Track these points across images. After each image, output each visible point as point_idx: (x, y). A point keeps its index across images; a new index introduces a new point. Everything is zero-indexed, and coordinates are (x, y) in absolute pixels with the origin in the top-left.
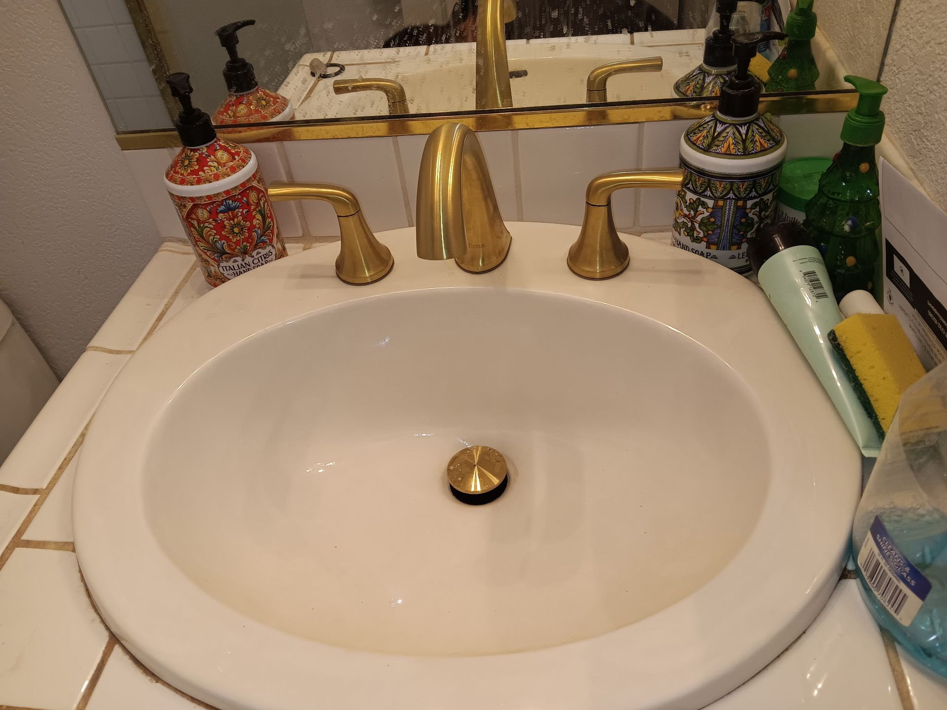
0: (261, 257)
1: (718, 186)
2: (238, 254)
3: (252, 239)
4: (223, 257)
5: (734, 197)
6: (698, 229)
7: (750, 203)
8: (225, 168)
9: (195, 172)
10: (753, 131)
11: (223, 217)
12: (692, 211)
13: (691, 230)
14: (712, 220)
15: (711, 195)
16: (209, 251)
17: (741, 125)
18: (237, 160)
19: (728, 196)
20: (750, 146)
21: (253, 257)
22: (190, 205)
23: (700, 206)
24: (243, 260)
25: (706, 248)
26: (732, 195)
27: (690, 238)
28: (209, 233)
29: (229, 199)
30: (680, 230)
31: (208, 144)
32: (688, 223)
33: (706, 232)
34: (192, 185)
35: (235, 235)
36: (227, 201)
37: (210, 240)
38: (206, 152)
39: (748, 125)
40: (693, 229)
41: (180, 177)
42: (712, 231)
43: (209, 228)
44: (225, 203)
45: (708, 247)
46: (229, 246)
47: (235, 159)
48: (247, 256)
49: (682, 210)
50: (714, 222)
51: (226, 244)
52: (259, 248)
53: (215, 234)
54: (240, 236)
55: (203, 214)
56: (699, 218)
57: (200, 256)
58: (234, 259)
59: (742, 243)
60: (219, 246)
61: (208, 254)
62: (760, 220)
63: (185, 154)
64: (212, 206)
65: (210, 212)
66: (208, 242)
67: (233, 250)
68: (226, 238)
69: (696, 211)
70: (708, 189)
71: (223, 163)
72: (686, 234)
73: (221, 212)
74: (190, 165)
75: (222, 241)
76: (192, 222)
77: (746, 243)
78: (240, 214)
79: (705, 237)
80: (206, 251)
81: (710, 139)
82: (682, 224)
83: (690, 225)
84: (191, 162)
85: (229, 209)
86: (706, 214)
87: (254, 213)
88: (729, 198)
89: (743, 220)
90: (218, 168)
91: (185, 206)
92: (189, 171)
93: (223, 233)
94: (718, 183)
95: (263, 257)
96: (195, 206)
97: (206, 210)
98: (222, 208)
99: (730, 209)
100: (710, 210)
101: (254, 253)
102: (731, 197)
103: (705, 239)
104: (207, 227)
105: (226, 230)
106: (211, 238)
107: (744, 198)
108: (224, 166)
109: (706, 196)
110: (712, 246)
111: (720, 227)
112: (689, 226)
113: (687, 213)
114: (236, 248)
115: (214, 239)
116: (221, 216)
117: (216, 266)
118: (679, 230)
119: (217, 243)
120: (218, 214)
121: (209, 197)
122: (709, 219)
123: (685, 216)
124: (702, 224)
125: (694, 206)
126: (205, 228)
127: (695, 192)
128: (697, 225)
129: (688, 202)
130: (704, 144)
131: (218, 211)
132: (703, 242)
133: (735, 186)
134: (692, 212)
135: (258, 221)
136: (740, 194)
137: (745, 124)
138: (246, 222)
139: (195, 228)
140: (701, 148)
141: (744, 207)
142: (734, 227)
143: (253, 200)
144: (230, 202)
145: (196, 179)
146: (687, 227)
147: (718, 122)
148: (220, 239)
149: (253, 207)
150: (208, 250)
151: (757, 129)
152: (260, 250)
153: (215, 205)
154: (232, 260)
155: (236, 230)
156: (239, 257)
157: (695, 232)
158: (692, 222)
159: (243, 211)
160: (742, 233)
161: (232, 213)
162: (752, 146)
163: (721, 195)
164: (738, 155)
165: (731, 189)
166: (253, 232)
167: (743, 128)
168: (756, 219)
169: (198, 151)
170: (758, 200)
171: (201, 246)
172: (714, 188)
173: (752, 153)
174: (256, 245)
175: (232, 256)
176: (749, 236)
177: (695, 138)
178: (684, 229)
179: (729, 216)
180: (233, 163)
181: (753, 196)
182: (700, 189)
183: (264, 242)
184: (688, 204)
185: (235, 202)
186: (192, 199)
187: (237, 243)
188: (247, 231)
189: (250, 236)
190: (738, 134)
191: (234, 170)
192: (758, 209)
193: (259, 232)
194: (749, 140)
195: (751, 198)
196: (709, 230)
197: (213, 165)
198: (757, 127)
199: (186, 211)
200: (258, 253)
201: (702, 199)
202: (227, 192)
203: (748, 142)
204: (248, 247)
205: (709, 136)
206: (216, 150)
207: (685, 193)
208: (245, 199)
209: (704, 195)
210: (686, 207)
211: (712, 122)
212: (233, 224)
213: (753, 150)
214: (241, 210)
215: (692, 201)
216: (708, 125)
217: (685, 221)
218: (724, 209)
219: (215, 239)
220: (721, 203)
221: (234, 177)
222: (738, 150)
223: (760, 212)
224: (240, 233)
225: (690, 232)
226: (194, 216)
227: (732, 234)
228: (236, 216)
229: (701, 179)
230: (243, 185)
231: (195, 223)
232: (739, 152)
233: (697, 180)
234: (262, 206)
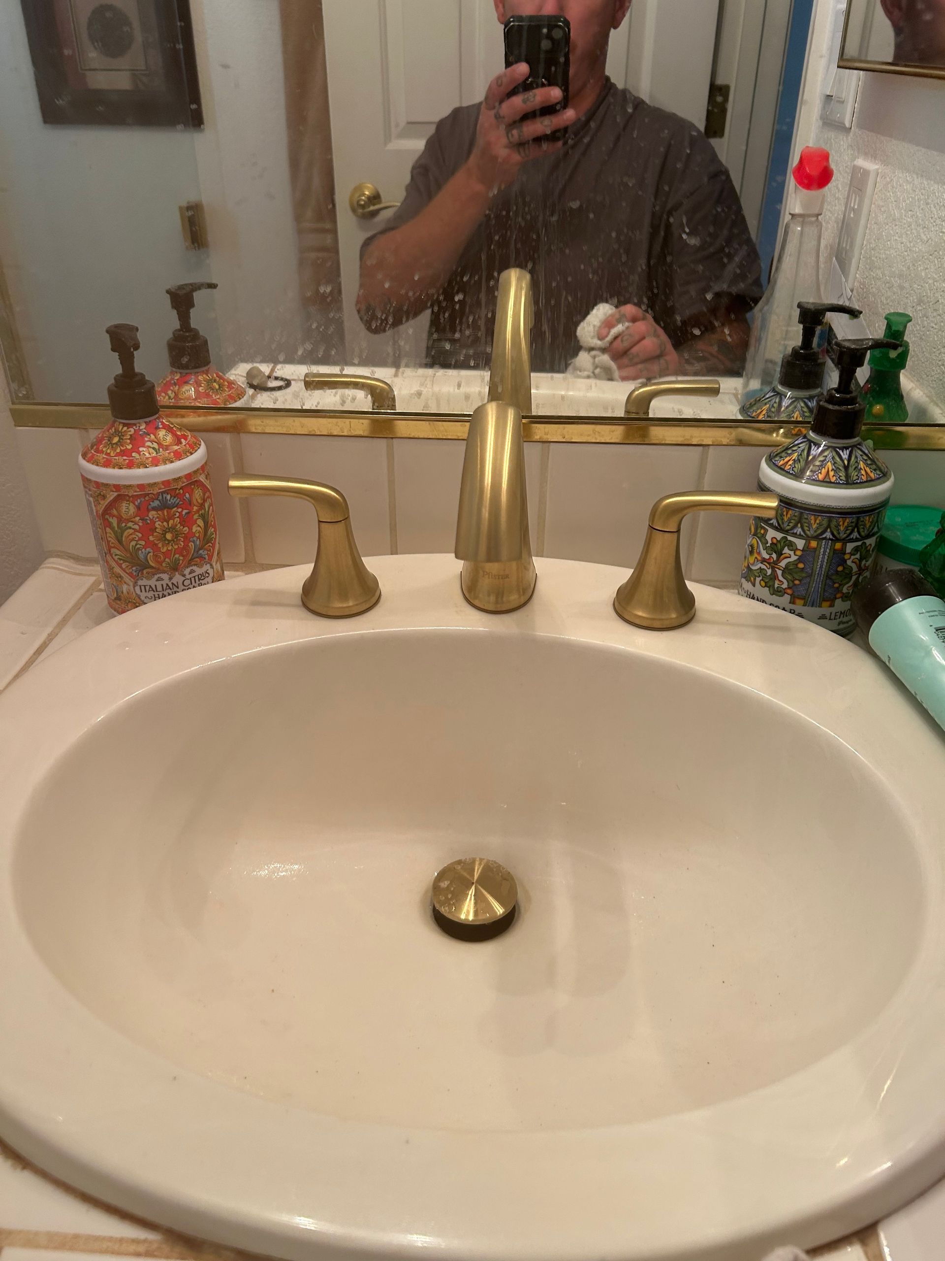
0: (194, 577)
1: (812, 522)
2: (165, 569)
3: (188, 552)
4: (145, 572)
5: (831, 537)
6: (781, 578)
7: (850, 547)
8: (168, 452)
9: (123, 453)
10: (856, 457)
11: (156, 516)
12: (774, 553)
13: (771, 579)
14: (801, 566)
15: (802, 533)
16: (127, 562)
17: (842, 449)
18: (184, 444)
19: (824, 536)
20: (854, 474)
21: (184, 576)
22: (112, 496)
23: (786, 548)
24: (170, 579)
25: (790, 603)
26: (829, 534)
27: (769, 590)
28: (131, 537)
29: (166, 492)
30: (755, 579)
31: (147, 420)
32: (768, 570)
33: (791, 580)
34: (121, 468)
35: (167, 542)
36: (164, 495)
37: (131, 547)
38: (145, 429)
39: (850, 449)
40: (774, 577)
41: (104, 458)
42: (800, 581)
43: (133, 529)
44: (160, 497)
45: (792, 602)
46: (156, 556)
47: (181, 443)
48: (177, 573)
49: (759, 553)
50: (803, 568)
51: (152, 554)
52: (195, 565)
53: (140, 539)
54: (172, 545)
55: (128, 509)
56: (783, 564)
57: (111, 569)
58: (158, 576)
59: (836, 598)
60: (141, 555)
61: (124, 566)
62: (859, 571)
63: (115, 429)
64: (143, 500)
65: (138, 508)
66: (127, 550)
67: (161, 563)
68: (154, 546)
69: (780, 554)
70: (799, 525)
71: (166, 445)
72: (763, 584)
73: (154, 509)
74: (120, 443)
75: (148, 550)
76: (111, 520)
77: (840, 599)
78: (178, 514)
79: (789, 588)
80: (122, 562)
81: (803, 463)
82: (759, 571)
83: (769, 572)
84: (122, 439)
85: (164, 506)
86: (794, 558)
87: (196, 517)
88: (825, 538)
89: (840, 569)
90: (159, 450)
91: (104, 497)
92: (118, 450)
93: (151, 538)
94: (813, 517)
95: (197, 578)
96: (119, 498)
97: (134, 504)
98: (156, 503)
99: (825, 552)
100: (799, 553)
101: (187, 571)
102: (828, 537)
103: (789, 591)
104: (130, 528)
105: (155, 534)
106: (133, 543)
107: (844, 539)
108: (167, 449)
109: (795, 535)
110: (798, 601)
111: (810, 576)
112: (768, 574)
113: (767, 557)
114: (164, 561)
115: (136, 545)
116: (152, 514)
117: (131, 584)
118: (752, 579)
119: (140, 552)
120: (148, 511)
121: (141, 487)
122: (797, 565)
123: (764, 561)
124: (786, 570)
125: (776, 548)
126: (127, 529)
127: (779, 529)
128: (779, 573)
129: (770, 542)
130: (795, 470)
131: (150, 507)
132: (786, 595)
133: (833, 525)
134: (774, 556)
135: (199, 529)
136: (839, 533)
137: (847, 448)
138: (184, 527)
139: (112, 528)
140: (792, 474)
141: (843, 551)
142: (828, 576)
143: (197, 500)
144: (168, 497)
145: (127, 461)
146: (766, 575)
147: (812, 444)
148: (145, 547)
149: (195, 508)
150: (125, 561)
151: (861, 455)
152: (194, 568)
153: (147, 498)
154: (156, 577)
155: (169, 536)
156: (166, 575)
157: (777, 582)
158: (773, 568)
159: (182, 511)
160: (836, 585)
161: (167, 511)
162: (856, 474)
163: (815, 534)
164: (839, 483)
165: (829, 526)
166: (191, 541)
167: (845, 452)
168: (855, 569)
169: (134, 427)
170: (859, 543)
171: (116, 555)
172: (806, 525)
173: (857, 483)
174: (192, 559)
175: (158, 571)
176: (845, 590)
177: (782, 462)
178: (761, 578)
179: (822, 561)
180: (179, 447)
181: (854, 538)
182: (788, 525)
183: (202, 558)
184: (769, 545)
185: (175, 497)
186: (117, 487)
187: (167, 554)
188: (182, 539)
189: (186, 547)
190: (838, 459)
191: (178, 456)
192: (858, 556)
193: (198, 543)
194: (851, 467)
195: (852, 541)
196: (796, 579)
197: (152, 446)
198: (861, 453)
199: (104, 503)
200: (192, 572)
201: (790, 538)
202: (166, 483)
203: (851, 470)
204: (181, 562)
205: (801, 460)
206: (157, 428)
207: (766, 531)
208: (187, 495)
209: (793, 533)
210: (765, 549)
211: (804, 444)
212: (166, 526)
213: (858, 479)
214: (180, 510)
215: (775, 541)
216: (799, 447)
217: (763, 567)
218: (817, 552)
219: (138, 546)
220: (814, 544)
221: (178, 464)
222: (839, 478)
223: (860, 560)
224: (174, 541)
225: (769, 582)
226: (115, 512)
227: (825, 585)
228: (172, 517)
229: (790, 512)
230: (188, 476)
231: (114, 522)
232: (841, 480)
233: (785, 513)
234: (207, 510)
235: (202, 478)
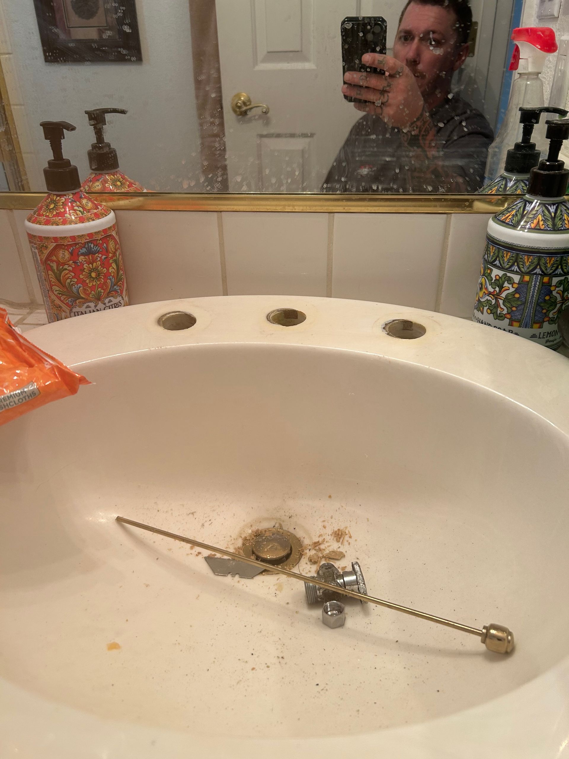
0: (112, 305)
1: (526, 260)
2: (91, 299)
3: (107, 287)
4: (77, 301)
5: (540, 272)
6: (502, 306)
7: (555, 280)
8: (90, 213)
9: (58, 215)
10: (561, 211)
11: (84, 260)
12: (497, 287)
13: (495, 307)
14: (517, 296)
15: (518, 270)
16: (64, 295)
17: (550, 205)
18: (100, 209)
19: (535, 272)
20: (559, 224)
21: (105, 304)
22: (52, 246)
23: (506, 282)
24: (96, 306)
25: (509, 325)
26: (539, 270)
27: (494, 316)
28: (66, 276)
29: (91, 242)
30: (483, 309)
31: (74, 192)
32: (492, 300)
33: (510, 308)
34: (58, 225)
35: (92, 279)
36: (89, 244)
37: (67, 283)
38: (72, 198)
39: (556, 205)
40: (497, 305)
41: (44, 219)
42: (516, 307)
43: (68, 270)
44: (87, 246)
45: (511, 324)
46: (85, 290)
47: (98, 208)
48: (100, 302)
49: (486, 289)
50: (518, 298)
51: (82, 288)
52: (112, 296)
53: (73, 277)
54: (96, 281)
55: (64, 255)
56: (504, 295)
57: (53, 302)
58: (87, 304)
59: (544, 322)
60: (74, 289)
61: (62, 298)
62: (562, 300)
63: (51, 199)
64: (75, 248)
65: (71, 254)
66: (64, 286)
67: (88, 295)
68: (83, 282)
69: (501, 287)
70: (516, 264)
71: (88, 209)
72: (489, 311)
73: (83, 254)
74: (56, 208)
75: (79, 285)
76: (52, 264)
77: (547, 322)
78: (99, 259)
79: (508, 313)
80: (60, 295)
81: (519, 216)
82: (486, 302)
83: (494, 302)
84: (57, 205)
85: (90, 252)
86: (512, 290)
87: (111, 261)
88: (536, 274)
89: (547, 298)
90: (84, 212)
91: (46, 247)
92: (55, 213)
93: (81, 276)
94: (526, 257)
95: (113, 305)
96: (58, 247)
97: (68, 251)
98: (84, 250)
99: (535, 284)
100: (516, 286)
101: (107, 301)
102: (538, 272)
103: (508, 316)
104: (66, 269)
105: (84, 273)
106: (69, 281)
107: (550, 274)
108: (89, 212)
109: (513, 272)
110: (515, 324)
111: (524, 303)
112: (493, 304)
113: (491, 290)
114: (91, 293)
115: (71, 282)
116: (81, 258)
117: (68, 311)
118: (481, 309)
119: (74, 287)
120: (78, 256)
121: (73, 238)
122: (514, 295)
123: (490, 294)
124: (506, 300)
125: (499, 283)
126: (64, 270)
127: (501, 268)
128: (501, 302)
129: (494, 279)
130: (514, 222)
131: (79, 253)
132: (506, 319)
133: (543, 261)
134: (497, 289)
135: (113, 270)
136: (546, 270)
137: (554, 204)
138: (103, 268)
139: (53, 271)
140: (511, 225)
141: (549, 284)
142: (538, 304)
143: (111, 248)
144: (92, 246)
145: (62, 220)
146: (491, 304)
147: (527, 203)
148: (77, 283)
149: (110, 255)
150: (63, 295)
151: (565, 210)
152: (112, 298)
153: (77, 246)
154: (85, 305)
155: (93, 275)
156: (92, 303)
157: (499, 309)
158: (496, 299)
159: (102, 256)
160: (544, 311)
161: (91, 256)
162: (561, 223)
163: (528, 271)
164: (547, 230)
165: (538, 264)
166: (108, 279)
167: (552, 207)
168: (559, 299)
169: (65, 197)
170: (562, 278)
171: (56, 291)
172: (522, 263)
173: (561, 230)
174: (109, 292)
175: (87, 301)
176: (551, 315)
177: (504, 217)
178: (487, 307)
179: (534, 292)
180: (97, 211)
181: (559, 273)
182: (508, 265)
183: (116, 291)
184: (493, 281)
185: (96, 246)
186: (56, 239)
187: (93, 288)
188: (103, 277)
189: (105, 282)
190: (547, 212)
191: (98, 216)
192: (561, 288)
193: (113, 280)
194: (557, 218)
195: (557, 276)
196: (513, 307)
197: (79, 209)
198: (565, 208)
199: (46, 252)
200: (110, 301)
201: (509, 274)
202: (90, 235)
203: (557, 220)
204: (102, 294)
205: (518, 215)
206: (81, 198)
207: (491, 270)
208: (105, 245)
209: (511, 271)
210: (491, 284)
211: (521, 203)
212: (91, 268)
213: (562, 227)
214: (100, 255)
215: (498, 277)
216: (517, 206)
217: (489, 298)
218: (530, 285)
219: (72, 283)
220: (527, 278)
221: (97, 222)
222: (547, 226)
223: (563, 292)
224: (97, 279)
225: (493, 309)
226: (54, 258)
227: (536, 311)
228: (94, 261)
229: (509, 254)
230: (105, 231)
231: (54, 265)
232: (549, 227)
233: (505, 255)
234: (118, 257)
235: (114, 233)
